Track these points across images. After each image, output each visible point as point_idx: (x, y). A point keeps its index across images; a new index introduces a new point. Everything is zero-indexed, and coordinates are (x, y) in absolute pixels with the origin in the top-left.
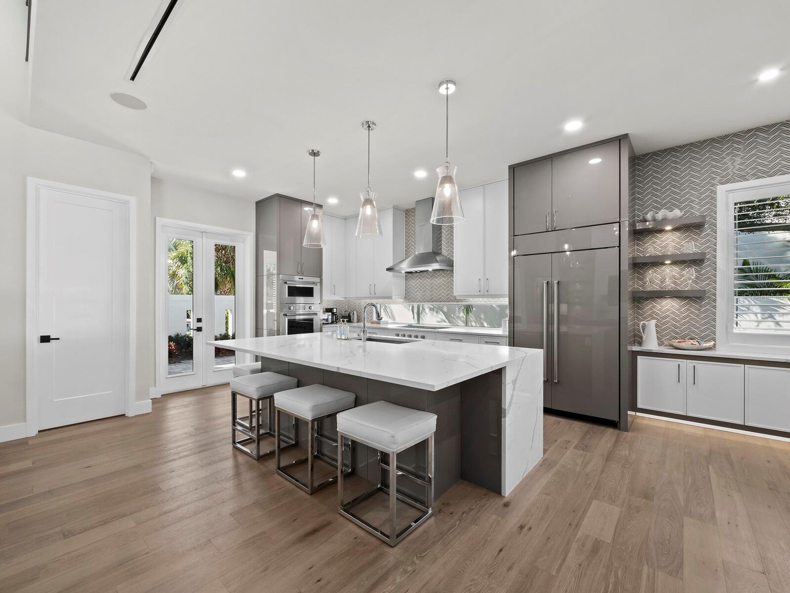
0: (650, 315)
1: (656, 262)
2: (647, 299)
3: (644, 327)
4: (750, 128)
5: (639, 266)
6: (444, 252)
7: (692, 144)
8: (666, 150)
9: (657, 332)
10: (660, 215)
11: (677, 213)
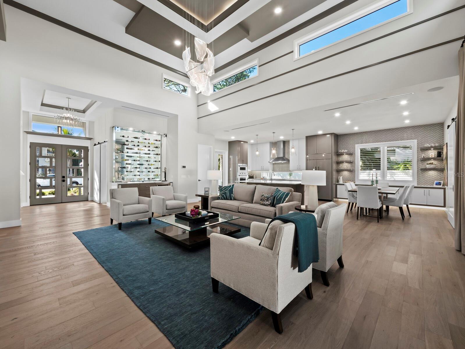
0: (342, 175)
1: (342, 162)
2: (341, 171)
3: (339, 178)
4: (371, 130)
5: (338, 163)
6: (286, 157)
7: (350, 134)
8: (345, 134)
9: (343, 179)
10: (342, 151)
11: (346, 151)
